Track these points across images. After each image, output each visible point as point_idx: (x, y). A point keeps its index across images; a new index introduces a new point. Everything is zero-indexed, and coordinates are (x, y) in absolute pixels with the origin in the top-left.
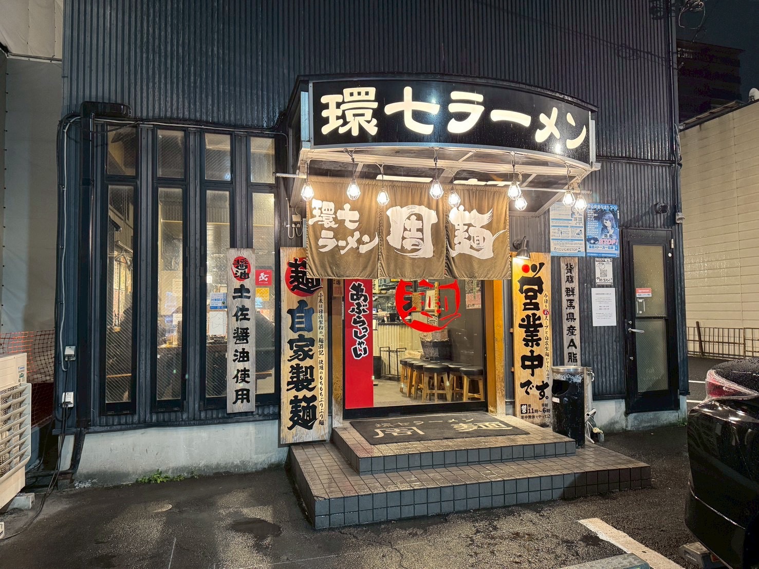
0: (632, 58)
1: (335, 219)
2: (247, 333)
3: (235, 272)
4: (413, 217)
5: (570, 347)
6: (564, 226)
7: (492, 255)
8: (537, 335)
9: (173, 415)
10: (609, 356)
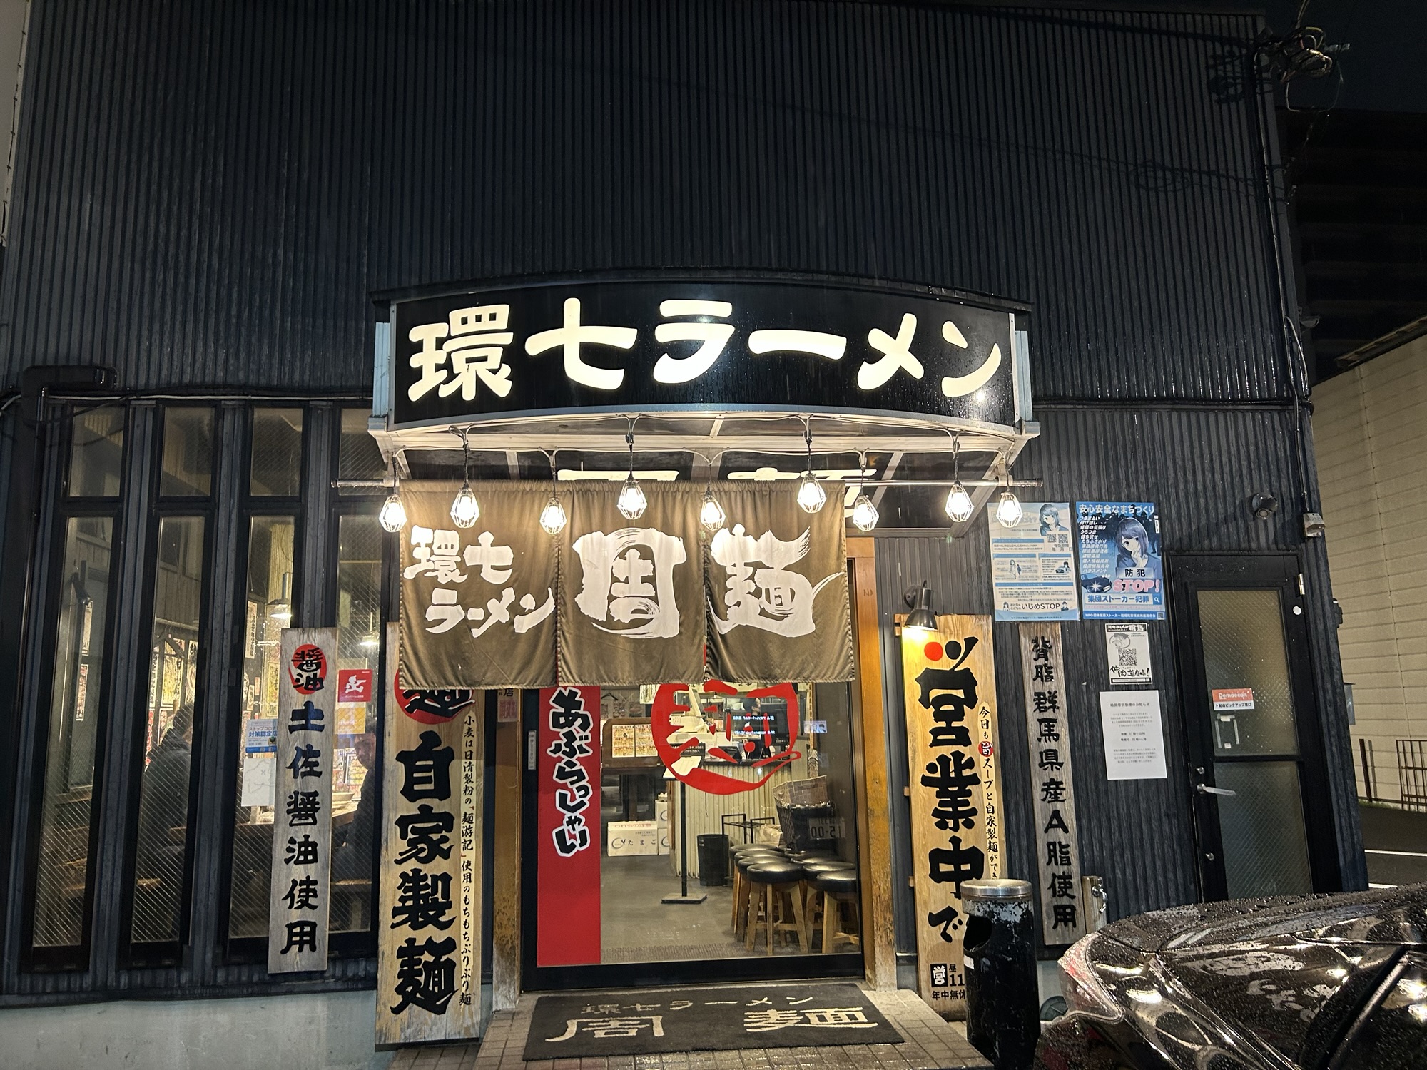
0: (1170, 188)
1: (461, 566)
2: (314, 803)
3: (295, 677)
4: (634, 554)
5: (1051, 831)
6: (1025, 556)
7: (811, 627)
8: (967, 803)
9: (161, 976)
10: (1153, 849)
